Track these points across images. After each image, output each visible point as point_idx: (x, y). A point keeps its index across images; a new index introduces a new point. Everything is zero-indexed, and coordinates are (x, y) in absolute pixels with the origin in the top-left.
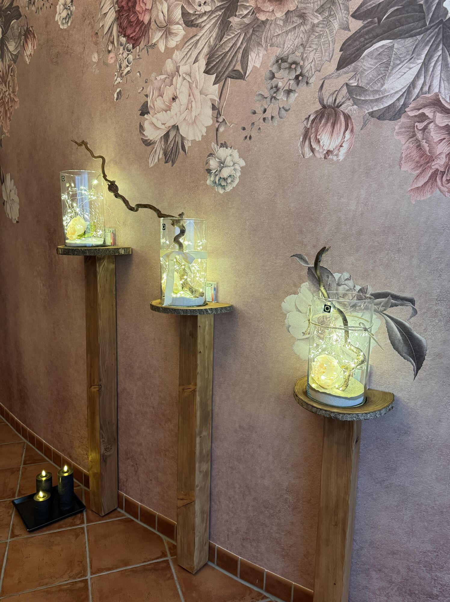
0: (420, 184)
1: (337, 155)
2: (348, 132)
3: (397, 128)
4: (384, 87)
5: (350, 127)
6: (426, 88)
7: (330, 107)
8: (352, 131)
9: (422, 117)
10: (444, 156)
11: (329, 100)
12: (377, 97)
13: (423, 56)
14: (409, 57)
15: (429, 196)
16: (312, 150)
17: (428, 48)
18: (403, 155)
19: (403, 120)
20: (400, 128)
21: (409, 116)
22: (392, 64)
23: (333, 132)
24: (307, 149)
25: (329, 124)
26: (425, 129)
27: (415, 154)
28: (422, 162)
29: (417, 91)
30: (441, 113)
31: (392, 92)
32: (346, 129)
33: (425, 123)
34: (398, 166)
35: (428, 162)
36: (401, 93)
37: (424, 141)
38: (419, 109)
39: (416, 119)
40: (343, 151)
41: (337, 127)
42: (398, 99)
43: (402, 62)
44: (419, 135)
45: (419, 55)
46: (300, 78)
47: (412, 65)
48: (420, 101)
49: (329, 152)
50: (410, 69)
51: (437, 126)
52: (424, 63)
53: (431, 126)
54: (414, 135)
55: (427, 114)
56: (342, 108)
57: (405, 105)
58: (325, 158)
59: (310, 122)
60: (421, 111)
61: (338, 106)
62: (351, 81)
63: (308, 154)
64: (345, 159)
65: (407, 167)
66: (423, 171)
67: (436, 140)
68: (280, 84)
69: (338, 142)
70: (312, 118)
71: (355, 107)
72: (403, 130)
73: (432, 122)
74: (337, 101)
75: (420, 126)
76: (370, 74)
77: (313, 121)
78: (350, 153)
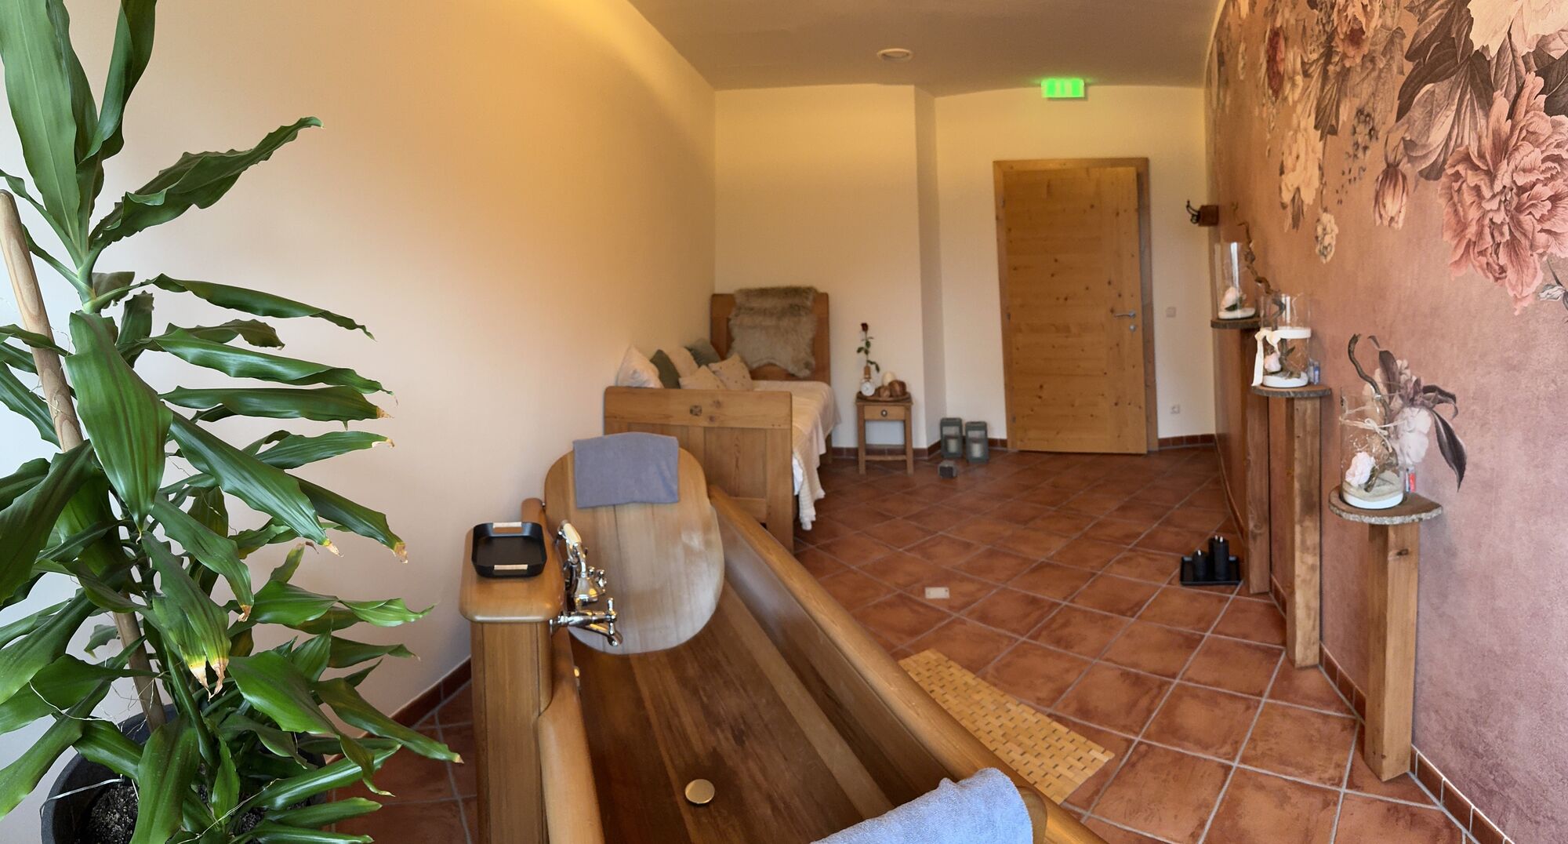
0: (1457, 257)
1: (1397, 222)
2: (1405, 194)
3: (1439, 189)
4: (1429, 141)
5: (1406, 189)
6: (1459, 141)
7: (1392, 165)
8: (1407, 194)
9: (1457, 176)
10: (1474, 222)
11: (1391, 159)
12: (1424, 152)
13: (1456, 101)
14: (1446, 103)
15: (1464, 272)
16: (1381, 216)
17: (1459, 91)
18: (1445, 222)
19: (1443, 179)
20: (1442, 189)
21: (1447, 174)
22: (1434, 112)
23: (1394, 195)
24: (1377, 215)
25: (1392, 187)
26: (1460, 188)
27: (1453, 221)
28: (1459, 231)
29: (1452, 143)
30: (1471, 170)
31: (1435, 146)
32: (1403, 192)
33: (1459, 183)
34: (1440, 236)
35: (1462, 231)
36: (1441, 147)
37: (1459, 204)
38: (1454, 166)
39: (1453, 178)
40: (1402, 216)
41: (1398, 188)
42: (1439, 155)
43: (1441, 109)
44: (1456, 198)
45: (1453, 100)
46: (1372, 133)
47: (1449, 113)
48: (1456, 156)
49: (1392, 219)
50: (1447, 117)
51: (1468, 186)
52: (1457, 109)
53: (1464, 185)
54: (1452, 198)
55: (1461, 172)
56: (1400, 167)
57: (1445, 162)
58: (1389, 226)
59: (1379, 185)
60: (1456, 168)
61: (1398, 165)
62: (1406, 135)
63: (1378, 222)
64: (1403, 227)
65: (1448, 237)
66: (1460, 241)
67: (1469, 203)
68: (1360, 141)
69: (1397, 208)
70: (1380, 179)
71: (1409, 165)
72: (1444, 191)
73: (1464, 182)
74: (1397, 160)
75: (1456, 186)
76: (1419, 125)
77: (1382, 181)
78: (1407, 219)
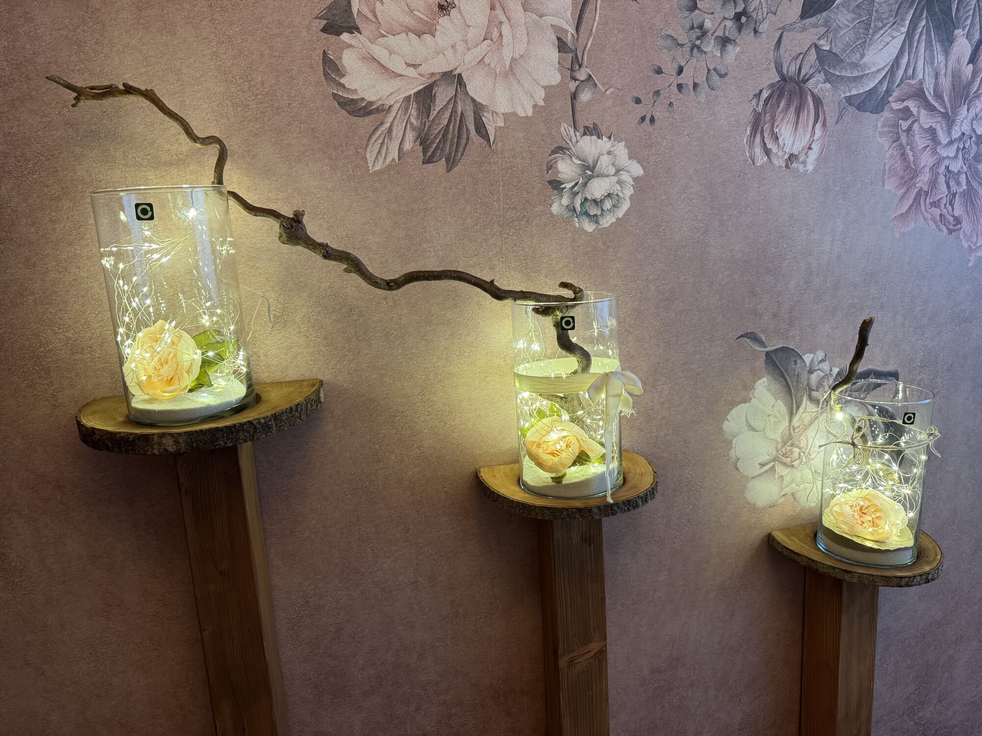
0: (904, 210)
1: (804, 163)
2: (819, 125)
3: (879, 125)
4: (865, 60)
5: (821, 118)
6: (910, 72)
7: (792, 79)
8: (824, 124)
9: (906, 113)
10: (927, 170)
11: (791, 69)
12: (856, 74)
13: (907, 22)
14: (891, 20)
15: (913, 226)
16: (767, 152)
17: (912, 12)
18: (887, 168)
19: (886, 114)
20: (883, 126)
21: (892, 109)
22: (872, 26)
23: (797, 123)
24: (758, 150)
25: (792, 110)
26: (909, 129)
27: (899, 165)
28: (907, 178)
29: (901, 73)
30: (925, 109)
31: (874, 69)
32: (816, 122)
33: (909, 122)
34: (881, 183)
35: (912, 179)
36: (884, 73)
37: (908, 147)
38: (903, 101)
39: (900, 115)
40: (813, 155)
41: (804, 116)
42: (881, 82)
43: (884, 26)
44: (904, 139)
45: (903, 20)
46: (744, 19)
47: (896, 34)
48: (905, 88)
49: (792, 157)
50: (894, 38)
51: (921, 127)
52: (908, 32)
53: (916, 126)
54: (898, 139)
55: (911, 109)
56: (810, 84)
57: (888, 92)
58: (787, 167)
59: (761, 103)
60: (905, 104)
61: (805, 81)
62: (822, 42)
63: (761, 159)
64: (815, 170)
65: (891, 185)
66: (908, 190)
67: (921, 147)
68: (708, 24)
69: (804, 142)
70: (765, 95)
71: (828, 85)
72: (886, 129)
73: (916, 121)
74: (803, 72)
75: (905, 125)
76: (846, 35)
77: (767, 100)
78: (822, 160)
